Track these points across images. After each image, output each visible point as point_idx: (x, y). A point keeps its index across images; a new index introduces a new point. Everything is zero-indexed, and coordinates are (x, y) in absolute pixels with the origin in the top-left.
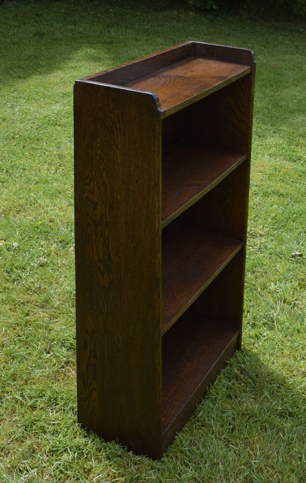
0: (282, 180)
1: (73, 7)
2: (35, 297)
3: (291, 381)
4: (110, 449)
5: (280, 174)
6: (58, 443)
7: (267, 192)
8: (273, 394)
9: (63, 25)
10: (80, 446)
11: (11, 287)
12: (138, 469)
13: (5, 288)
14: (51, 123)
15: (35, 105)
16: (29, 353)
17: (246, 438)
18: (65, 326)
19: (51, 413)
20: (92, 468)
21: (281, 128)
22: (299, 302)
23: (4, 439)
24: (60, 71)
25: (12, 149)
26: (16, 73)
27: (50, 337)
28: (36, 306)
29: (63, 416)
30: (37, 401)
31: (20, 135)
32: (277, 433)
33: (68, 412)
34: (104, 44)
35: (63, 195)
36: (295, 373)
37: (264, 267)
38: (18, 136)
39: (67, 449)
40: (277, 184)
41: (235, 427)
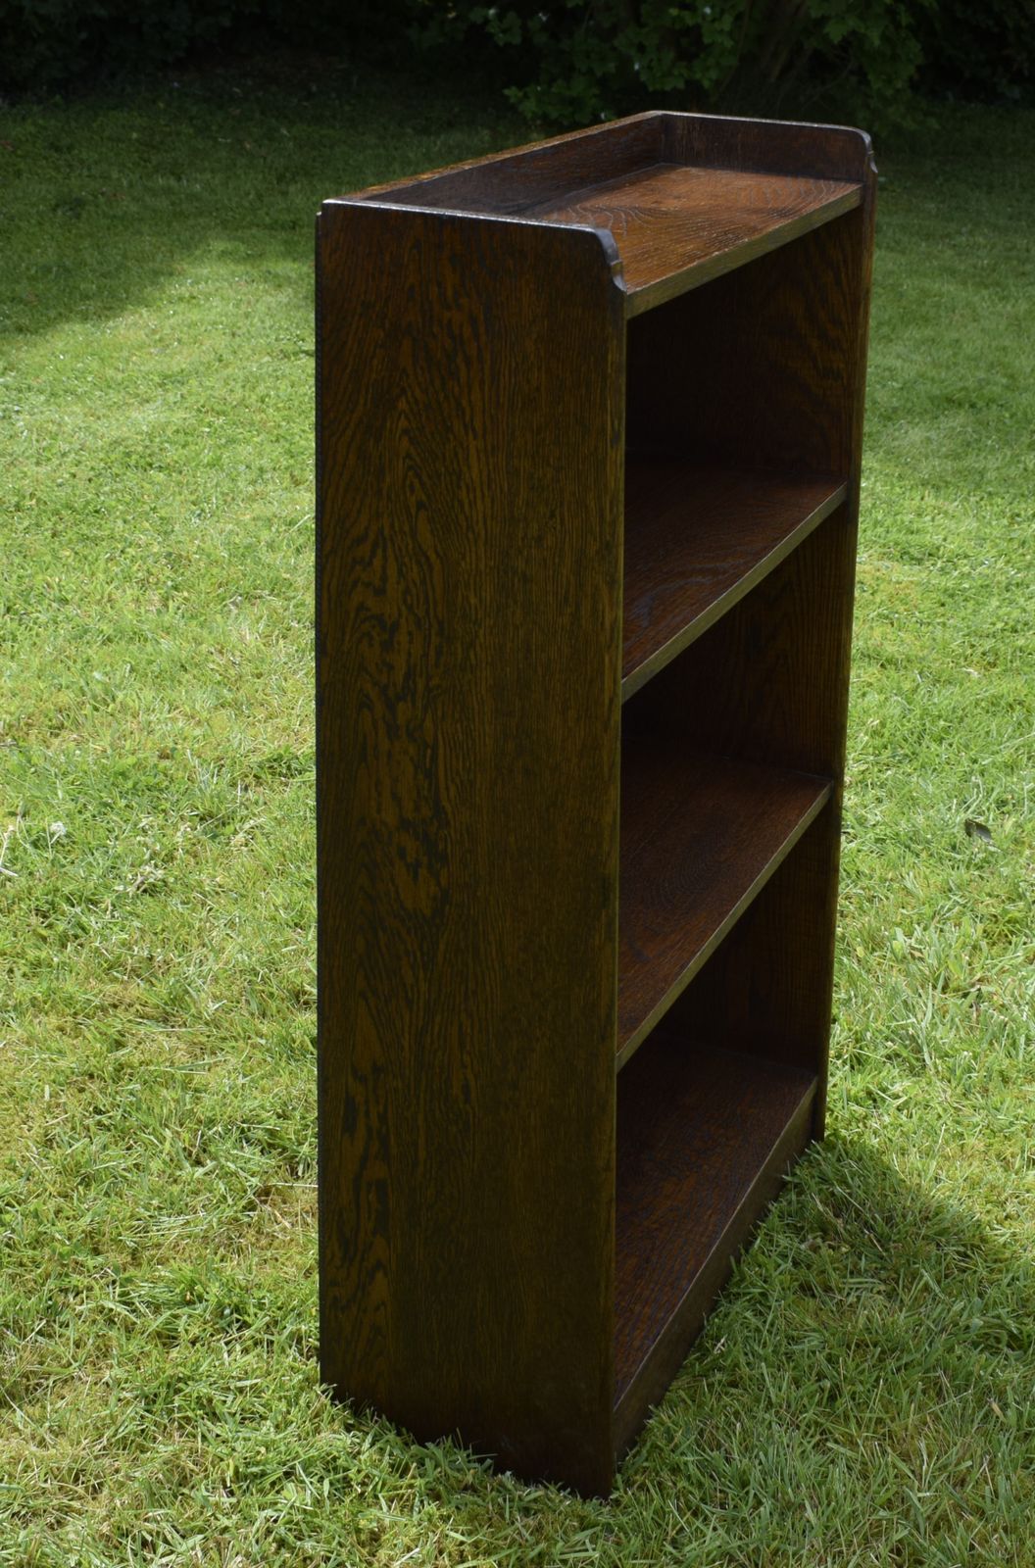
0: (888, 618)
1: (166, 125)
2: (137, 990)
3: (1002, 1234)
4: (437, 1466)
5: (878, 600)
6: (263, 1450)
8: (946, 1277)
9: (141, 178)
10: (335, 1459)
11: (55, 959)
12: (539, 1529)
14: (132, 463)
15: (77, 409)
16: (137, 1166)
17: (880, 1421)
18: (245, 1076)
19: (226, 1355)
20: (383, 1530)
22: (992, 989)
23: (79, 1443)
24: (144, 311)
25: (19, 541)
26: (8, 317)
27: (201, 1112)
28: (142, 1018)
29: (268, 1363)
30: (176, 1317)
31: (39, 500)
32: (980, 1403)
33: (283, 1351)
34: (273, 229)
35: (195, 677)
36: (1010, 1208)
37: (865, 882)
38: (34, 502)
39: (293, 1467)
41: (837, 1386)
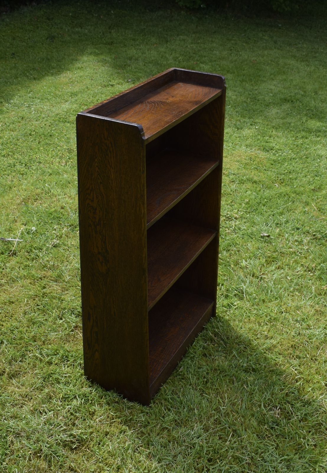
0: (256, 168)
1: (80, 10)
2: (50, 273)
3: (255, 343)
4: (110, 396)
5: (254, 163)
6: (69, 392)
7: (242, 180)
8: (240, 353)
9: (71, 28)
10: (86, 394)
11: (30, 265)
12: (131, 413)
13: (26, 266)
14: (61, 121)
15: (48, 104)
16: (46, 319)
17: (217, 389)
18: (74, 297)
19: (63, 368)
20: (95, 411)
21: (257, 121)
22: (265, 276)
23: (27, 388)
24: (68, 72)
25: (30, 145)
26: (32, 75)
27: (63, 306)
28: (51, 280)
29: (73, 370)
30: (52, 358)
31: (36, 132)
32: (242, 385)
33: (76, 367)
34: (106, 44)
35: (72, 185)
36: (258, 336)
37: (238, 246)
38: (34, 133)
39: (76, 396)
40: (251, 172)
41: (208, 380)
